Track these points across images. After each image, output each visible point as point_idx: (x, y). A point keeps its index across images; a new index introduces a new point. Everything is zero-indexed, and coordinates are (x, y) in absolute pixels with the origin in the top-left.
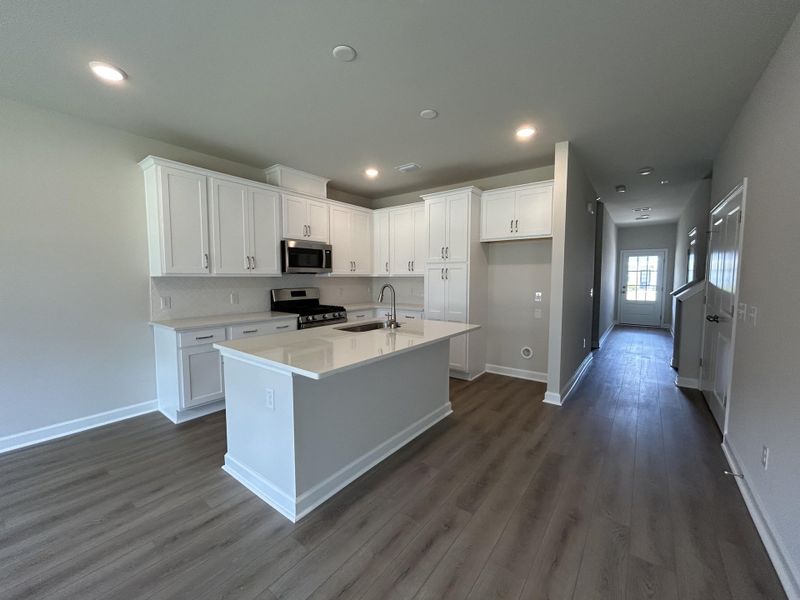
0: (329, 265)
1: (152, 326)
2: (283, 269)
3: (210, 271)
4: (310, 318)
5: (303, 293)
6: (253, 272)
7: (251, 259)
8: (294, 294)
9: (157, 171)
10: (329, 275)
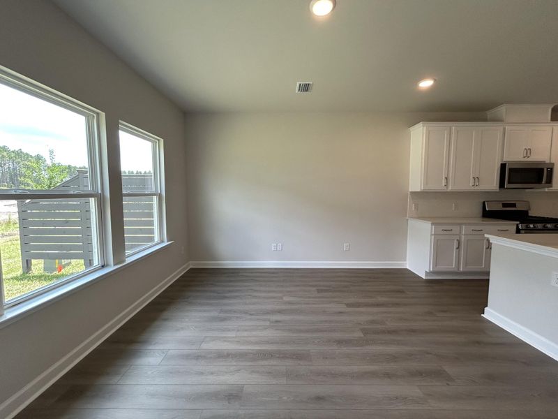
0: (549, 181)
1: (407, 220)
2: (502, 185)
3: (447, 188)
4: (531, 226)
5: (514, 205)
6: (477, 188)
7: (476, 179)
8: (505, 205)
9: (423, 130)
10: (546, 190)
